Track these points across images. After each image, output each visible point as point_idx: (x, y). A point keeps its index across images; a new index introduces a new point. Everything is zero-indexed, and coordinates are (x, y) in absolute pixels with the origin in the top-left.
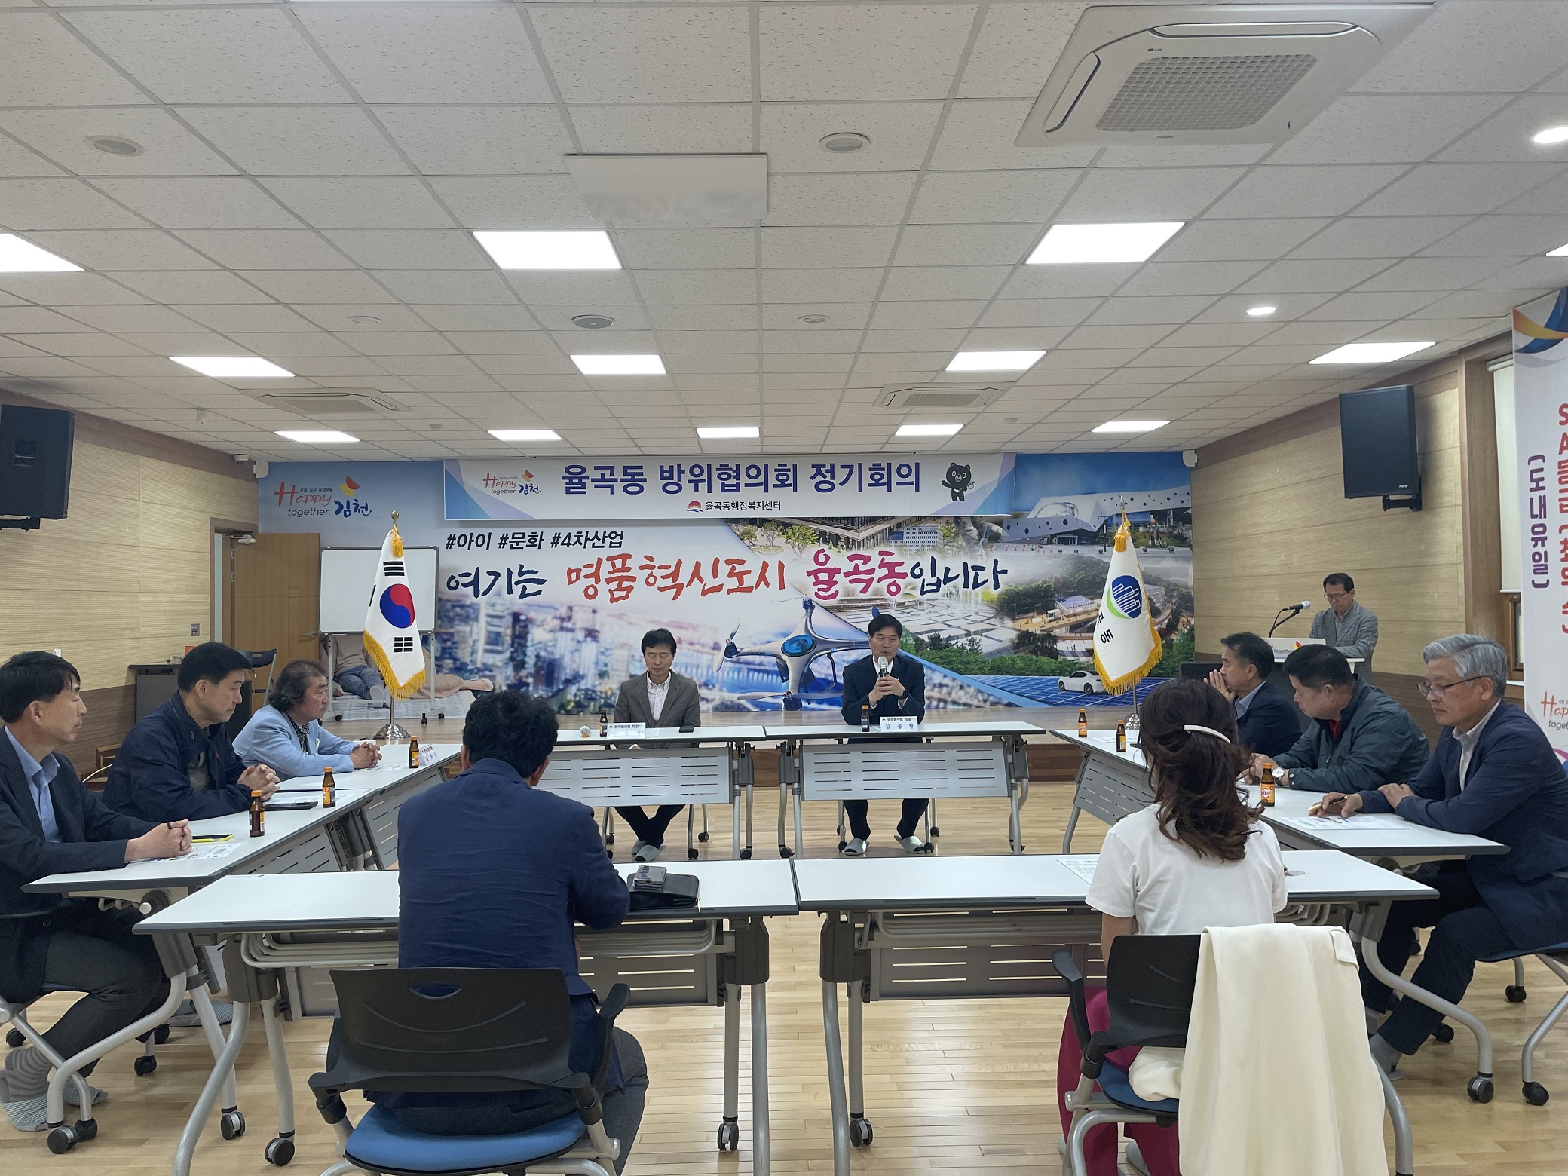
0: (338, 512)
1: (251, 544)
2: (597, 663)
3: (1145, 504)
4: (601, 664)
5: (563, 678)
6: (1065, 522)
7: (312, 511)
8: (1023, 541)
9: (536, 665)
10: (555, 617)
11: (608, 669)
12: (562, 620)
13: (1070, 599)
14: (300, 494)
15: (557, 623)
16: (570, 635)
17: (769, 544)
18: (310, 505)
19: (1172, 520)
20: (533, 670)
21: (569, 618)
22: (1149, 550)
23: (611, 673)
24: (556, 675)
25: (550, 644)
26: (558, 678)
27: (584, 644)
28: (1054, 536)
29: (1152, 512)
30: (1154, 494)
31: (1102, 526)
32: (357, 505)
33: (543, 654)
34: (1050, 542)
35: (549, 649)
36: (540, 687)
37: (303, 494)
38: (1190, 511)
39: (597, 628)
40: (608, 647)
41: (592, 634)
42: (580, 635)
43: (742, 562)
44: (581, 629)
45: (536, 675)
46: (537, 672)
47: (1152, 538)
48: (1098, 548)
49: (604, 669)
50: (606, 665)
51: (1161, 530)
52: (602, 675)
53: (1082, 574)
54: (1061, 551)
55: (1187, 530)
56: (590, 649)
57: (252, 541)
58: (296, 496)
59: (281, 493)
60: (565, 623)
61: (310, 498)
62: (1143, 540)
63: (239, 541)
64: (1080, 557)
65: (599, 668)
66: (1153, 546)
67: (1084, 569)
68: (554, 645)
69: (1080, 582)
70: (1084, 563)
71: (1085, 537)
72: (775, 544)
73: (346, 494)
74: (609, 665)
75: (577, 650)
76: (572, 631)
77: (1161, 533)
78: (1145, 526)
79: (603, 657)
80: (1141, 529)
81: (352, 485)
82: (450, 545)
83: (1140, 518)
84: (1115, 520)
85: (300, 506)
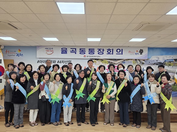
0: (17, 56)
6: (157, 61)
14: (10, 52)
18: (12, 54)
28: (155, 63)
29: (174, 59)
30: (174, 56)
31: (164, 62)
47: (174, 64)
54: (156, 66)
59: (6, 52)
66: (174, 66)
73: (18, 52)
77: (176, 63)
81: (20, 51)
82: (38, 62)
83: (172, 61)
84: (167, 60)
85: (10, 54)
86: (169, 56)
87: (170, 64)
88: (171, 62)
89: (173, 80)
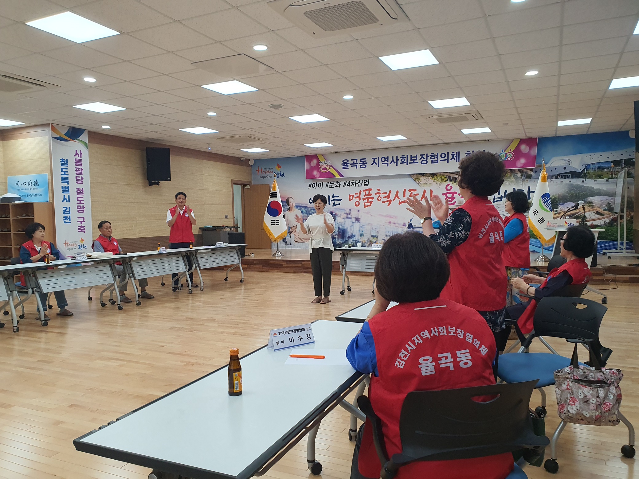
1: (249, 188)
2: (359, 231)
3: (608, 158)
4: (361, 231)
5: (347, 236)
6: (565, 168)
7: (267, 176)
9: (338, 231)
10: (345, 213)
11: (363, 233)
12: (347, 214)
13: (565, 204)
14: (264, 170)
15: (346, 215)
16: (350, 220)
17: (427, 182)
18: (267, 174)
19: (623, 165)
20: (337, 233)
21: (350, 214)
22: (609, 180)
23: (364, 235)
24: (345, 235)
25: (343, 223)
26: (346, 236)
27: (355, 223)
28: (558, 175)
29: (612, 162)
30: (614, 153)
31: (584, 169)
32: (281, 174)
33: (340, 227)
34: (556, 178)
35: (343, 225)
36: (340, 239)
38: (634, 160)
39: (359, 217)
40: (363, 224)
41: (357, 219)
42: (354, 220)
43: (415, 190)
44: (354, 218)
45: (338, 235)
46: (339, 233)
47: (612, 174)
48: (581, 179)
49: (362, 233)
50: (363, 231)
51: (617, 170)
52: (361, 235)
53: (573, 192)
54: (562, 182)
55: (632, 169)
56: (357, 225)
57: (249, 187)
58: (262, 171)
59: (258, 170)
60: (348, 215)
61: (267, 172)
62: (606, 175)
63: (245, 187)
64: (572, 184)
65: (360, 233)
66: (612, 178)
67: (574, 190)
68: (344, 224)
69: (572, 196)
70: (574, 187)
71: (575, 175)
72: (429, 182)
73: (277, 170)
74: (364, 232)
75: (352, 226)
76: (350, 218)
77: (617, 171)
78: (608, 168)
79: (361, 228)
80: (606, 170)
81: (279, 167)
82: (310, 187)
83: (605, 165)
84: (592, 166)
85: (264, 175)
86: (598, 154)
87: (600, 173)
88: (603, 168)
89: (606, 212)
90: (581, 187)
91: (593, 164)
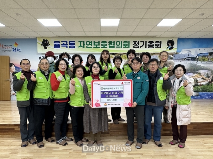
0: (13, 51)
3: (207, 51)
6: (188, 55)
7: (7, 51)
8: (178, 60)
13: (189, 74)
14: (4, 46)
18: (7, 49)
28: (185, 58)
29: (209, 53)
30: (209, 49)
31: (197, 56)
34: (184, 60)
37: (5, 46)
47: (209, 59)
48: (196, 61)
53: (192, 68)
54: (187, 62)
58: (3, 47)
59: (0, 46)
61: (7, 47)
62: (206, 59)
64: (191, 64)
66: (209, 61)
67: (192, 66)
69: (191, 69)
70: (193, 65)
71: (193, 59)
77: (211, 58)
80: (206, 57)
83: (206, 55)
84: (200, 55)
85: (4, 49)
86: (203, 49)
87: (204, 58)
89: (206, 78)
90: (196, 65)
91: (201, 54)
